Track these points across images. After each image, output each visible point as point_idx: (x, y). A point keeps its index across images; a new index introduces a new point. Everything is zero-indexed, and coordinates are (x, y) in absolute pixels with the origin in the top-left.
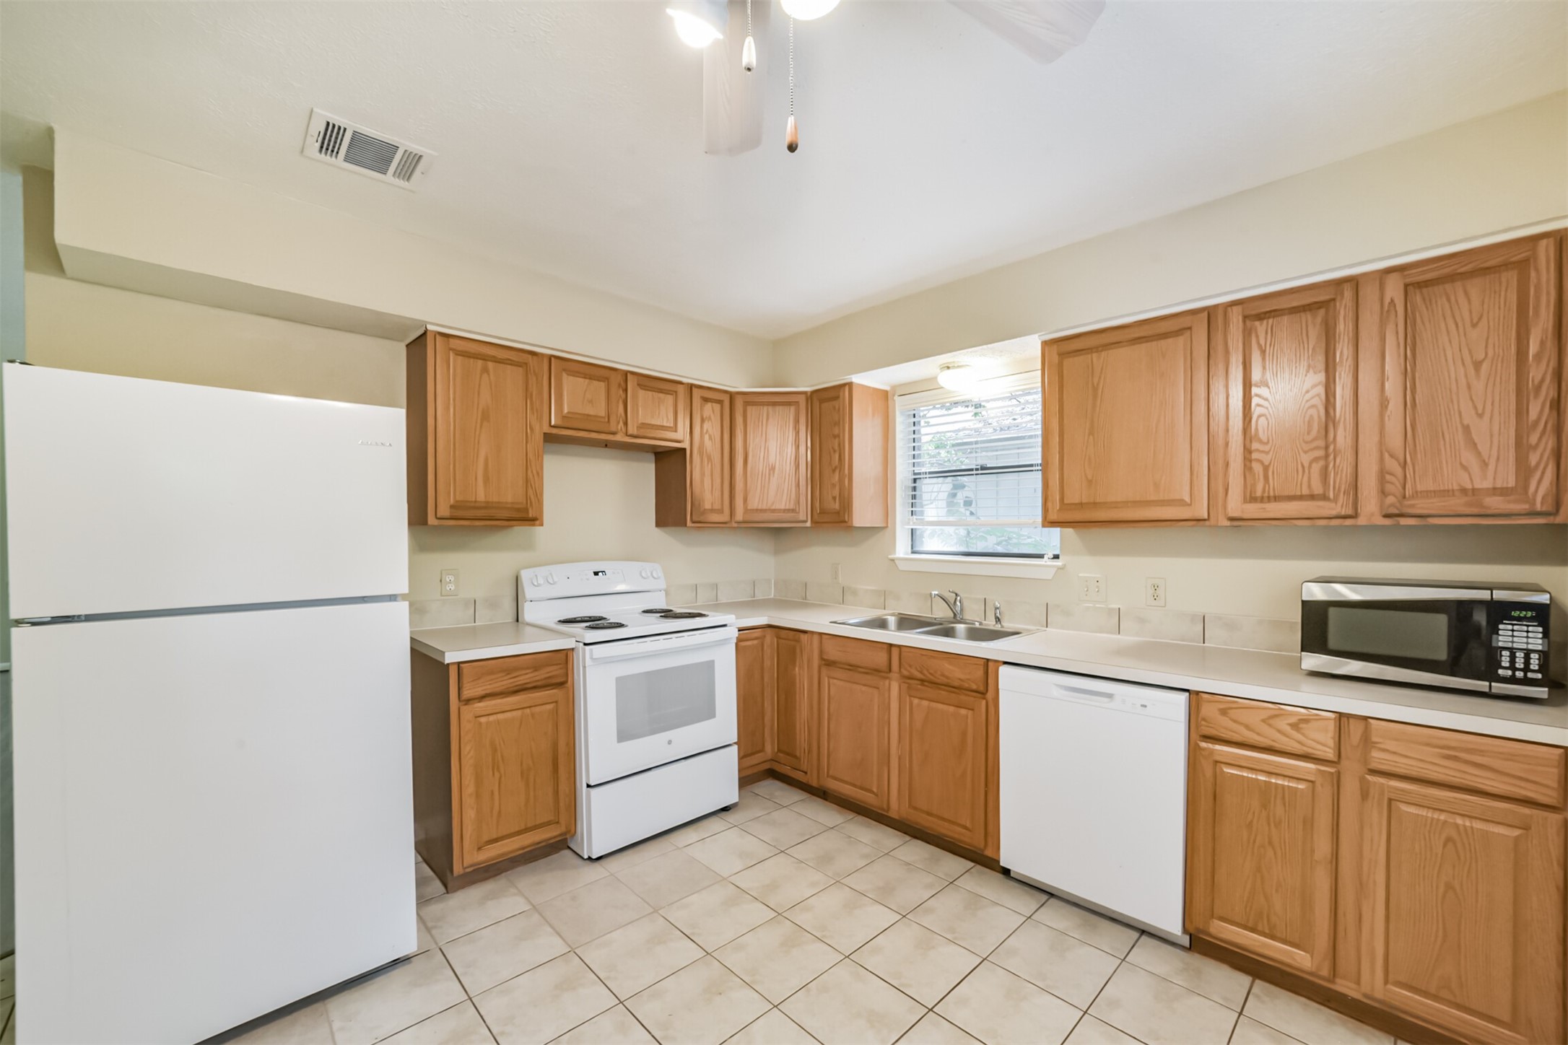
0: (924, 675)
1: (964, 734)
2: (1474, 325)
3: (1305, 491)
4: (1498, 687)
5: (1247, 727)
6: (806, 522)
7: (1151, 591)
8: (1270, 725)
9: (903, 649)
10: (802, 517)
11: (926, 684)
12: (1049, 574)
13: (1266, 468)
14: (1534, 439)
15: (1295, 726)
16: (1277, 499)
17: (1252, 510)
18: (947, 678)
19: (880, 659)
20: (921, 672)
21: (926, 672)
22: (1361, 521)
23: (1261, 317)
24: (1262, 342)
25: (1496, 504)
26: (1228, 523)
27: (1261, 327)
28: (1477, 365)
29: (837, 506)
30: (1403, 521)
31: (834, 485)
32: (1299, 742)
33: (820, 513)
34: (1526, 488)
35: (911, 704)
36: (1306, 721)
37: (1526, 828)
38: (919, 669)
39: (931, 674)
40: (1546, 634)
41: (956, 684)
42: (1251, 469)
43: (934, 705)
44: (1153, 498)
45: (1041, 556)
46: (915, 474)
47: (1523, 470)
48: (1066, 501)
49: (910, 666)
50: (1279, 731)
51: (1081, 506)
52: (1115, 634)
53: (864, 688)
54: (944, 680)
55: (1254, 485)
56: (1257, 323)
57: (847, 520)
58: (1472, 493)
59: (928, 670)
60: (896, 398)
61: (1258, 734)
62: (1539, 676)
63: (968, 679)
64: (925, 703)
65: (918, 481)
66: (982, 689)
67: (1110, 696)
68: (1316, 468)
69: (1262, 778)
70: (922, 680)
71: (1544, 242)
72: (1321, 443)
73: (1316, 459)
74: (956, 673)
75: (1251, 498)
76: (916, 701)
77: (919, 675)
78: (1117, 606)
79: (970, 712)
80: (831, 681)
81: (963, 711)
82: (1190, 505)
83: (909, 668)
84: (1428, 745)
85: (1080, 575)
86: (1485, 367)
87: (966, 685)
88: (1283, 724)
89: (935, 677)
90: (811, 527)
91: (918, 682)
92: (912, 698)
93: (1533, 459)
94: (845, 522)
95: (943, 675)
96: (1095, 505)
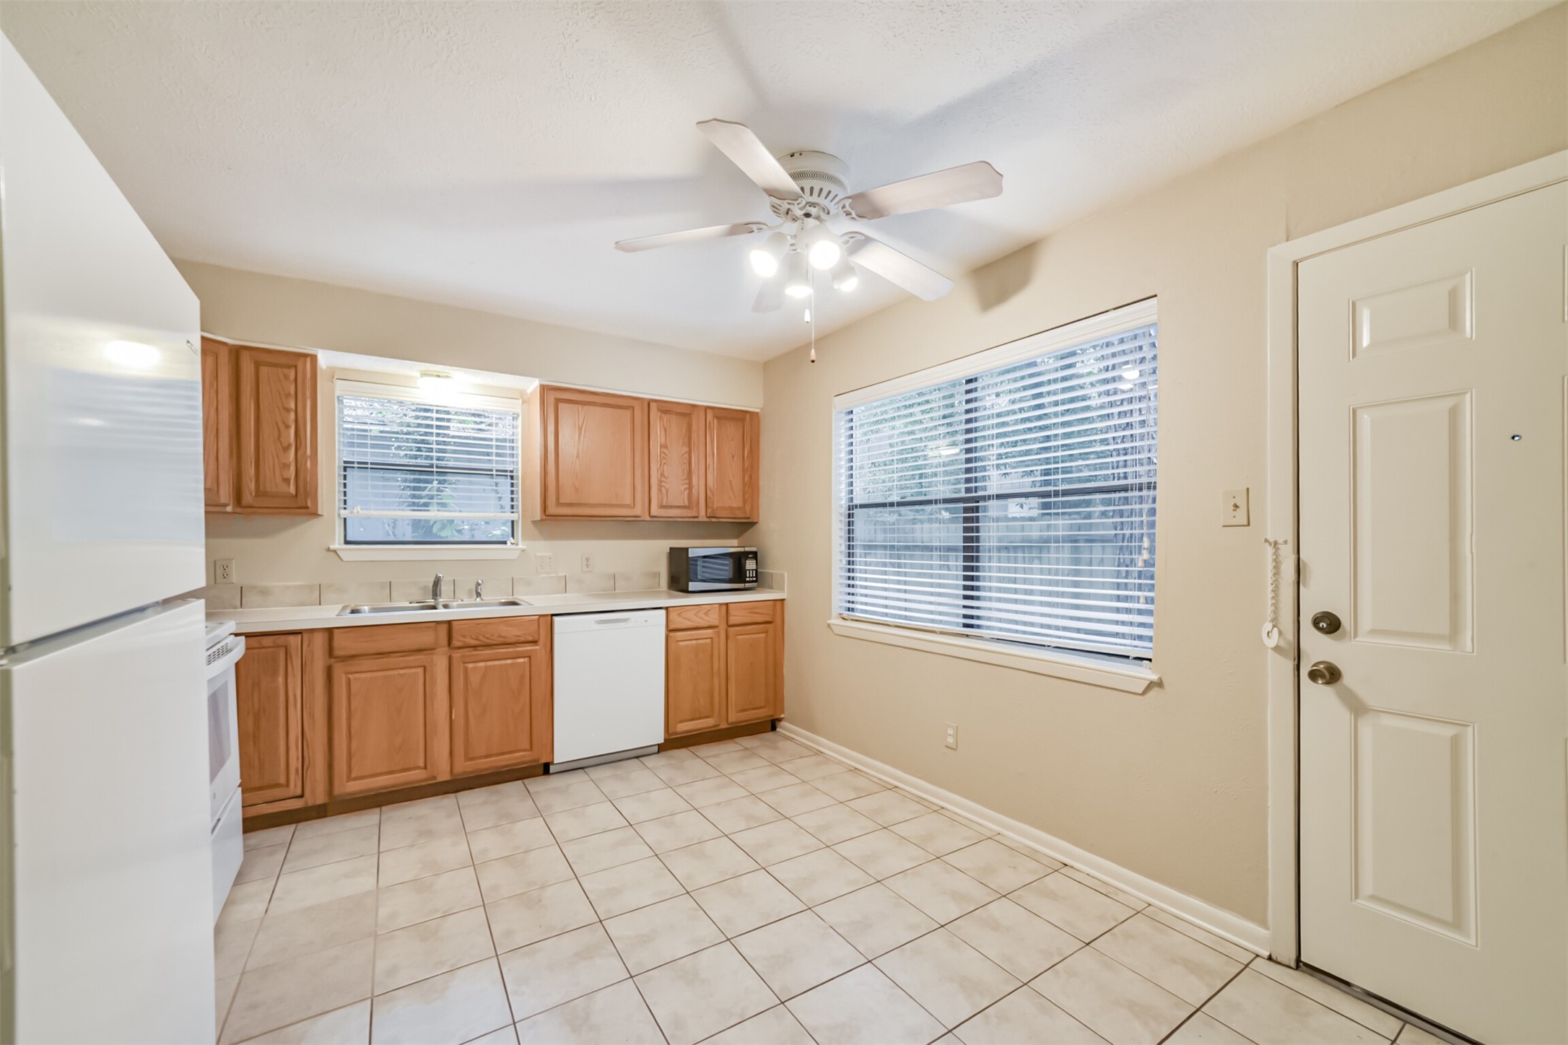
0: (480, 641)
1: (522, 677)
2: (732, 440)
3: (682, 504)
4: (748, 585)
5: (689, 620)
6: (225, 505)
7: (585, 562)
8: (697, 616)
9: (454, 623)
10: (223, 500)
11: (479, 648)
12: (514, 555)
13: (667, 491)
14: (747, 488)
15: (706, 614)
16: (671, 507)
17: (663, 512)
18: (504, 637)
19: (425, 639)
20: (477, 639)
21: (481, 638)
22: (700, 519)
23: (665, 412)
24: (665, 425)
25: (739, 514)
26: (649, 519)
27: (665, 417)
28: (733, 457)
29: (292, 490)
30: (713, 520)
31: (287, 466)
32: (708, 621)
33: (256, 496)
34: (745, 507)
35: (466, 670)
36: (709, 610)
37: (766, 632)
38: (474, 637)
39: (487, 638)
40: (757, 563)
41: (513, 640)
42: (661, 490)
43: (489, 663)
44: (615, 503)
45: (505, 543)
46: (345, 462)
47: (745, 502)
48: (561, 501)
49: (464, 637)
50: (700, 618)
51: (571, 505)
52: (562, 593)
53: (402, 672)
54: (501, 640)
55: (662, 500)
56: (663, 415)
57: (309, 504)
58: (731, 508)
59: (483, 636)
60: (335, 380)
61: (692, 622)
62: (755, 579)
63: (525, 634)
64: (482, 664)
65: (348, 469)
66: (536, 638)
67: (625, 620)
68: (686, 492)
69: (694, 642)
70: (475, 647)
71: (748, 415)
72: (687, 481)
73: (686, 489)
74: (511, 633)
75: (662, 507)
76: (471, 666)
77: (473, 642)
78: (564, 574)
79: (527, 659)
80: (351, 676)
81: (521, 660)
82: (634, 507)
83: (462, 639)
84: (746, 609)
85: (538, 554)
86: (735, 458)
87: (522, 639)
88: (701, 614)
89: (493, 640)
90: (233, 513)
91: (471, 649)
92: (467, 665)
93: (746, 497)
94: (307, 508)
95: (500, 636)
96: (579, 505)
